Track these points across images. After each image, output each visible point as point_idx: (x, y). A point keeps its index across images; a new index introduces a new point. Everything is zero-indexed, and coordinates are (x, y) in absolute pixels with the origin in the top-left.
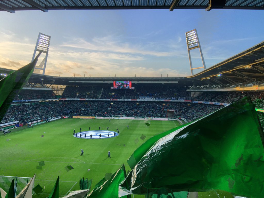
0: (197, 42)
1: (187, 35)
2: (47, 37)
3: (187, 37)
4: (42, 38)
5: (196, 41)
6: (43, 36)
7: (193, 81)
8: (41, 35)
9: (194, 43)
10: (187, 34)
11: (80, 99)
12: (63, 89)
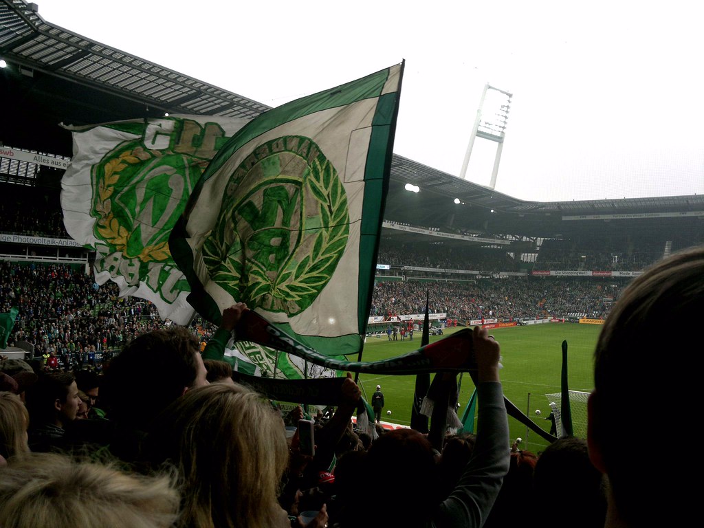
11: (594, 274)
12: (538, 249)
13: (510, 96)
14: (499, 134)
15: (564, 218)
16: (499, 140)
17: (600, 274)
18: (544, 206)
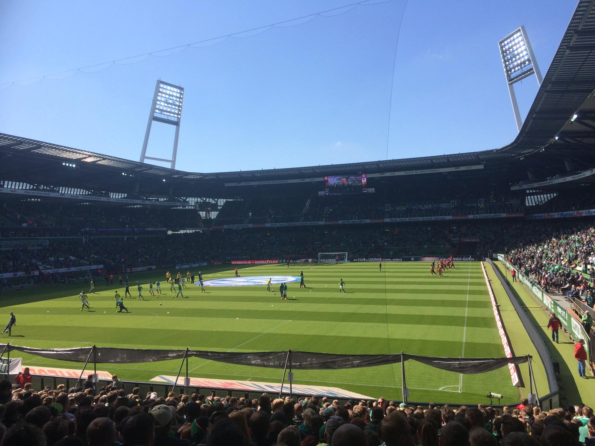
0: (529, 60)
1: (502, 47)
2: (175, 90)
3: (503, 52)
4: (164, 91)
5: (526, 58)
6: (165, 87)
7: (522, 159)
8: (162, 86)
9: (521, 64)
10: (503, 44)
11: (254, 226)
12: (219, 208)
13: (182, 89)
14: (176, 120)
15: (226, 185)
16: (177, 124)
17: (258, 226)
18: (206, 176)
